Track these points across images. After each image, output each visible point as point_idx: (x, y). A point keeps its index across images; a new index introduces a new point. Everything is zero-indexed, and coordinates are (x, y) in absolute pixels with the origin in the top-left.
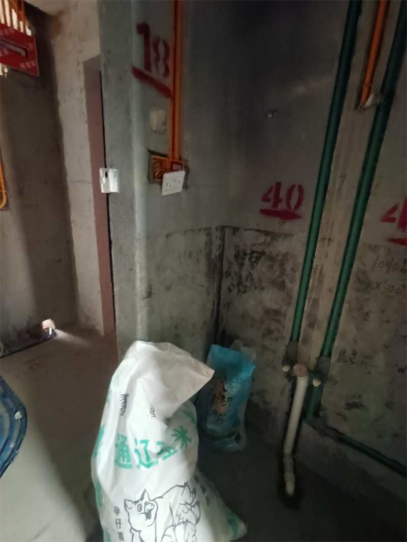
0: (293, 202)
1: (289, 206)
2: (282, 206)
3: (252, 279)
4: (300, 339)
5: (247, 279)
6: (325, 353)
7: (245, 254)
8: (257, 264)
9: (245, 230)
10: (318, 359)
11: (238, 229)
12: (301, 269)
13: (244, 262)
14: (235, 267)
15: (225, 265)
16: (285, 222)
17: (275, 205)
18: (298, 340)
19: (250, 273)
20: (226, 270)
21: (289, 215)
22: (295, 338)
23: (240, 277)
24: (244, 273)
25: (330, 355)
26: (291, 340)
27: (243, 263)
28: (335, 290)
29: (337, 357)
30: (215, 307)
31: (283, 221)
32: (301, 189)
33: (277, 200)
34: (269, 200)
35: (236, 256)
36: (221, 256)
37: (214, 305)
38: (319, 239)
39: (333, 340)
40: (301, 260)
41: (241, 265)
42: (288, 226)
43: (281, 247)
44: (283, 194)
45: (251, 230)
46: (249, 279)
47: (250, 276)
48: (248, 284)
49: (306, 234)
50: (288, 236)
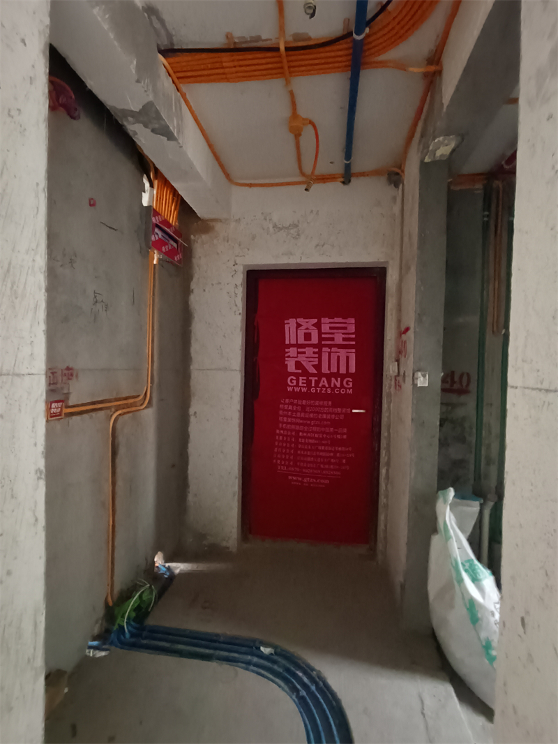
0: (464, 384)
1: (462, 386)
2: (456, 386)
4: (482, 477)
12: (475, 426)
16: (460, 396)
17: (452, 385)
18: (480, 477)
21: (463, 391)
22: (477, 476)
26: (475, 479)
31: (458, 395)
32: (468, 374)
33: (453, 382)
34: (447, 382)
38: (484, 405)
40: (474, 419)
42: (463, 398)
43: (460, 412)
44: (456, 378)
49: (475, 403)
50: (462, 404)
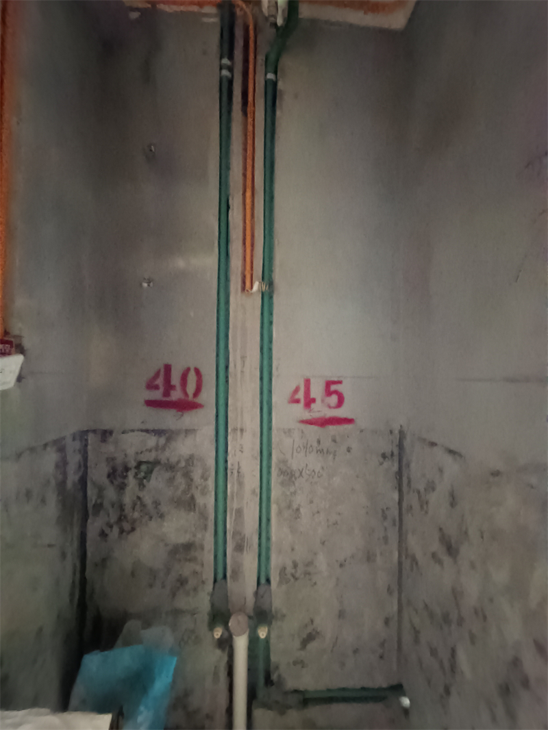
0: (191, 388)
1: (186, 394)
2: (176, 395)
3: (144, 505)
4: (228, 574)
5: (134, 509)
6: (263, 581)
7: (127, 469)
8: (149, 481)
9: (123, 432)
10: (256, 594)
11: (111, 433)
12: (213, 473)
13: (126, 481)
14: (111, 493)
15: (92, 493)
16: (182, 415)
17: (166, 394)
18: (225, 577)
19: (139, 498)
20: (94, 502)
21: (186, 406)
22: (220, 576)
23: (122, 508)
24: (127, 499)
25: (268, 581)
26: (215, 581)
27: (123, 483)
28: (258, 491)
29: (278, 579)
30: (78, 575)
31: (180, 413)
32: (197, 372)
33: (169, 387)
34: (157, 387)
35: (112, 475)
36: (83, 481)
37: (74, 573)
38: (229, 430)
39: (268, 558)
40: (211, 462)
41: (122, 487)
42: (189, 419)
43: (182, 448)
44: (175, 379)
45: (133, 431)
46: (138, 507)
47: (139, 503)
48: (136, 515)
49: (213, 427)
50: (189, 432)
